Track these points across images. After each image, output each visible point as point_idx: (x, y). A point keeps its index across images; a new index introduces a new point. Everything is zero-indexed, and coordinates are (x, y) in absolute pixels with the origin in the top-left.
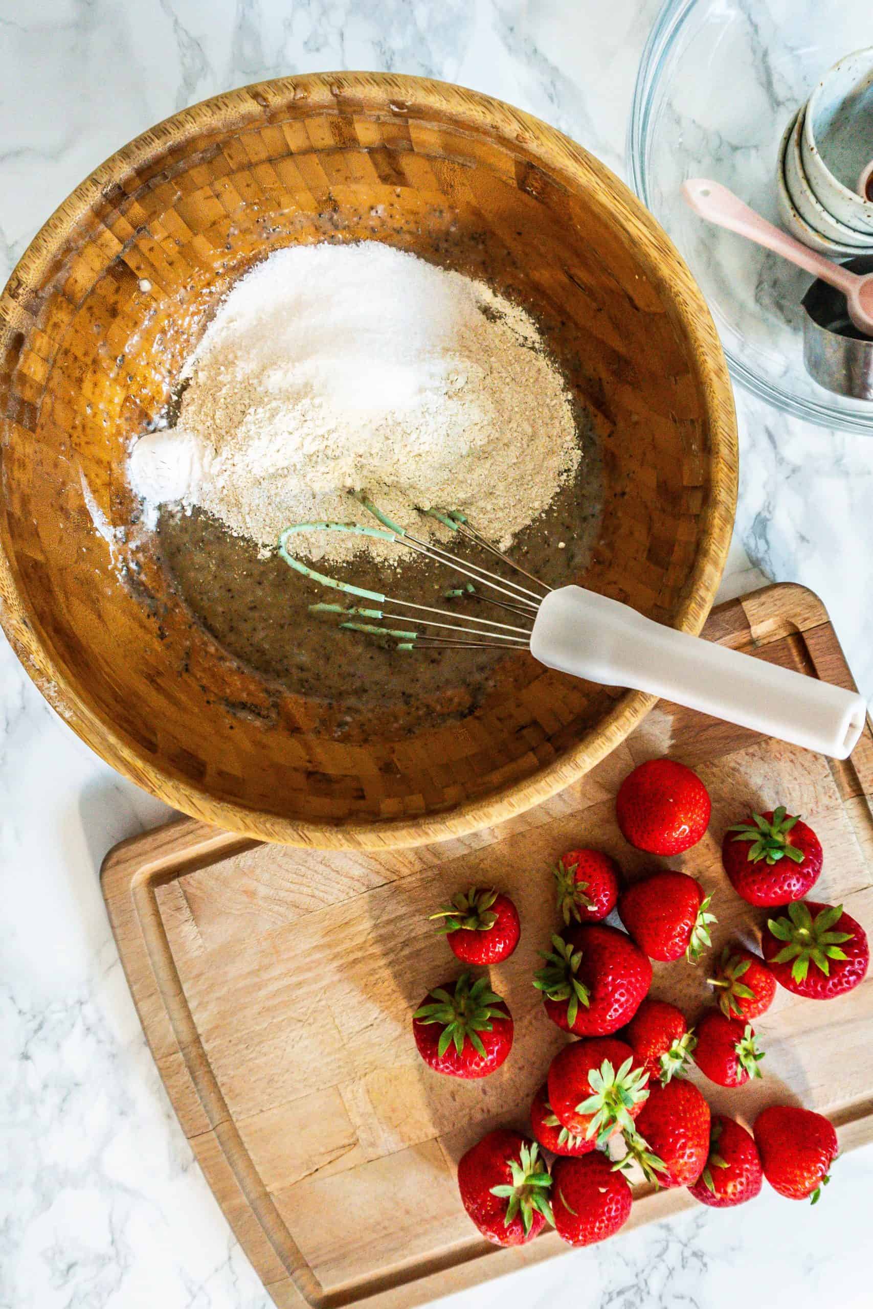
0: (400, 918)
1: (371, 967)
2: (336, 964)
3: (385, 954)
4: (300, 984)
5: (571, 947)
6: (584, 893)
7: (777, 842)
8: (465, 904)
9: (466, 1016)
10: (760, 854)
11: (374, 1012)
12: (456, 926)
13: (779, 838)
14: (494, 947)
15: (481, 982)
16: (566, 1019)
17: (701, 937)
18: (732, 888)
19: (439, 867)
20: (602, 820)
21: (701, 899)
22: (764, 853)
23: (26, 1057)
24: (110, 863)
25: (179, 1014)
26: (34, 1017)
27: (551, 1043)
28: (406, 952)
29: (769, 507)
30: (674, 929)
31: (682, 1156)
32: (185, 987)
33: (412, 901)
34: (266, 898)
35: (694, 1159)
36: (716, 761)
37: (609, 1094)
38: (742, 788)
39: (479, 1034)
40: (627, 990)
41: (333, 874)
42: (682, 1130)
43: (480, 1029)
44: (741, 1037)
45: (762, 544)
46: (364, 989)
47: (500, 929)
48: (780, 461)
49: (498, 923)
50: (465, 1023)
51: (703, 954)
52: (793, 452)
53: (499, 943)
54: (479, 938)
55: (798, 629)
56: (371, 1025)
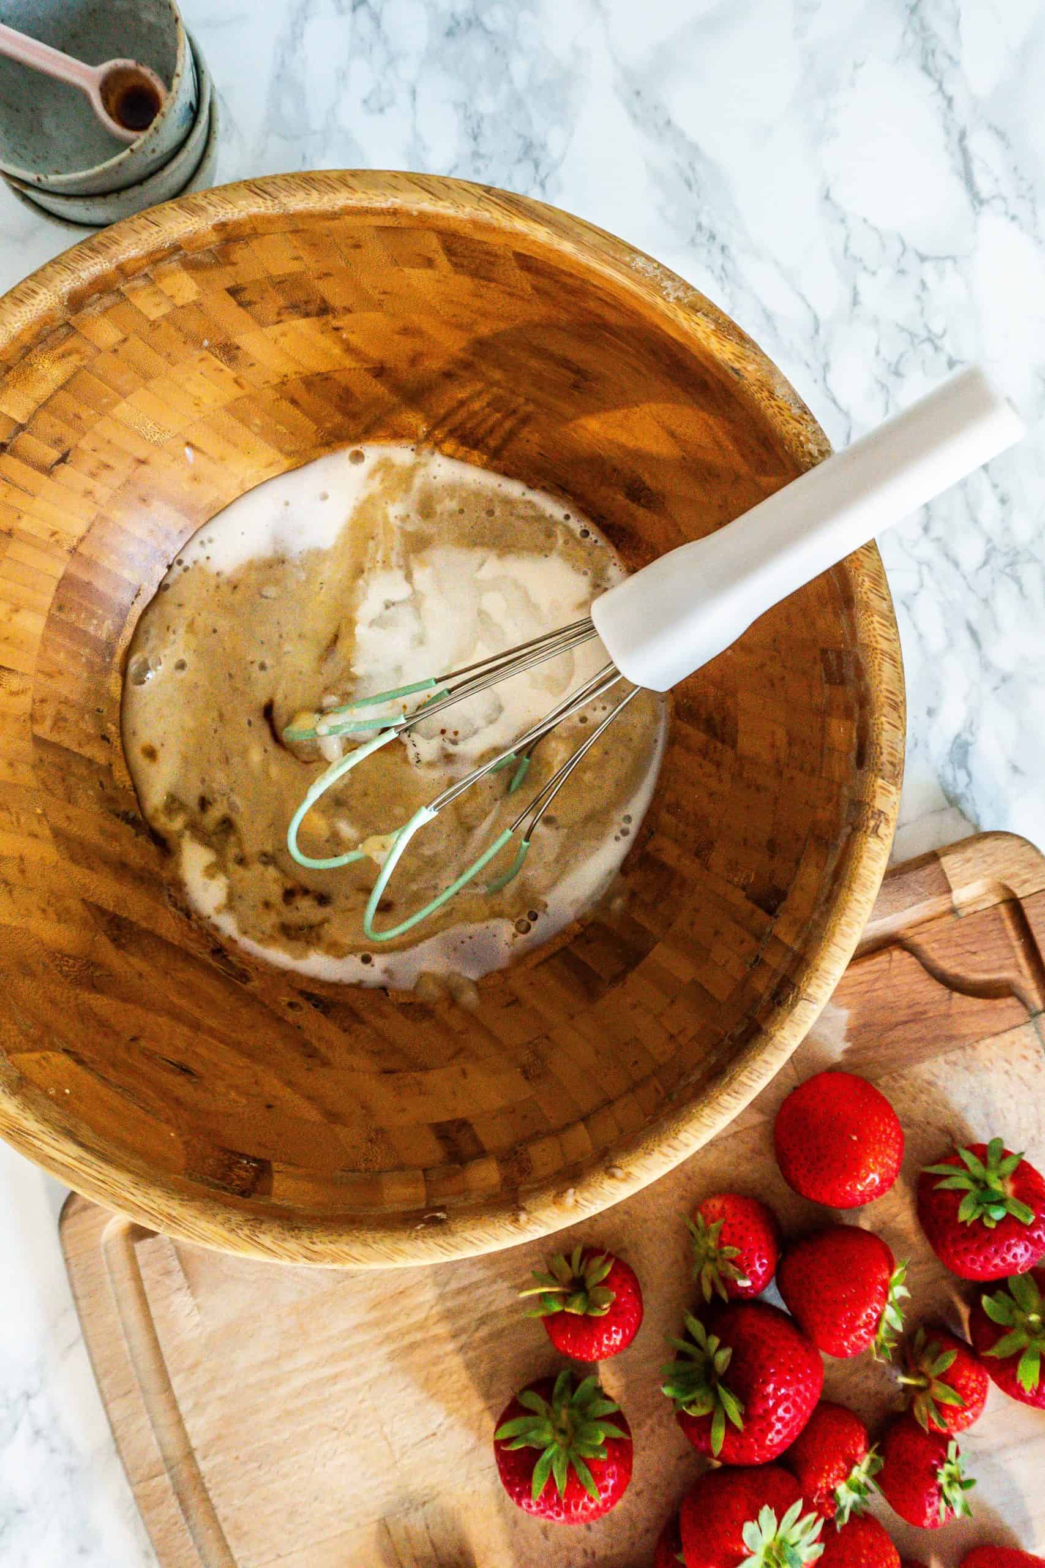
0: (476, 1285)
1: (435, 1353)
2: (385, 1350)
3: (455, 1336)
4: (335, 1378)
5: (715, 1341)
6: (732, 1261)
7: (995, 1193)
8: (568, 1273)
9: (572, 1435)
10: (975, 1211)
11: (437, 1415)
12: (557, 1308)
13: (996, 1186)
14: (609, 1339)
15: (588, 1382)
16: (708, 1438)
17: (893, 1319)
18: (928, 1245)
20: (753, 1151)
21: (891, 1273)
22: (980, 1211)
24: (71, 1210)
25: (165, 1420)
27: (680, 1458)
28: (484, 1331)
29: (971, 726)
30: (858, 1317)
32: (176, 1382)
36: (905, 1072)
37: (769, 1551)
38: (939, 1108)
39: (588, 1463)
40: (794, 1403)
43: (590, 1455)
44: (943, 1460)
45: (962, 776)
46: (427, 1384)
47: (617, 1314)
48: (986, 666)
49: (614, 1305)
50: (569, 1446)
51: (893, 1345)
52: (1002, 656)
53: (616, 1332)
54: (589, 1326)
55: (1014, 894)
56: (434, 1434)
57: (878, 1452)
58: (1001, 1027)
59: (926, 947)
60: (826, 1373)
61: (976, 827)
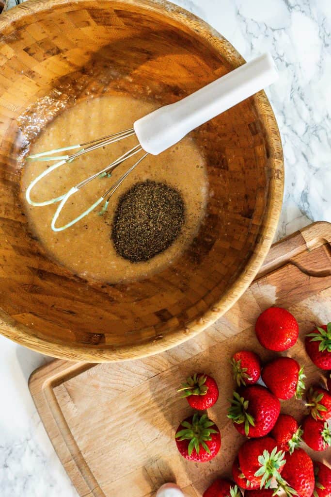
0: (164, 390)
1: (153, 413)
2: (138, 413)
3: (159, 407)
4: (123, 424)
5: (243, 399)
6: (245, 372)
8: (192, 383)
9: (200, 434)
10: (324, 348)
11: (157, 432)
12: (190, 394)
14: (208, 402)
15: (204, 417)
16: (244, 432)
17: (301, 385)
18: (310, 360)
19: (179, 365)
20: (250, 336)
21: (299, 370)
22: (326, 347)
23: (6, 466)
24: (32, 380)
26: (8, 448)
28: (168, 404)
29: (307, 188)
30: (289, 386)
31: (304, 487)
32: (72, 431)
33: (168, 381)
34: (104, 387)
35: (309, 488)
36: (297, 304)
37: (268, 464)
38: (310, 315)
39: (206, 442)
40: (271, 416)
41: (132, 374)
42: (302, 475)
43: (206, 440)
44: (323, 429)
45: (306, 204)
46: (152, 423)
47: (210, 393)
48: (310, 166)
49: (208, 391)
50: (199, 438)
51: (302, 394)
52: (315, 162)
53: (210, 399)
54: (201, 398)
55: (327, 242)
56: (157, 438)
57: (302, 428)
58: (328, 286)
59: (300, 263)
60: (282, 405)
61: (313, 221)
